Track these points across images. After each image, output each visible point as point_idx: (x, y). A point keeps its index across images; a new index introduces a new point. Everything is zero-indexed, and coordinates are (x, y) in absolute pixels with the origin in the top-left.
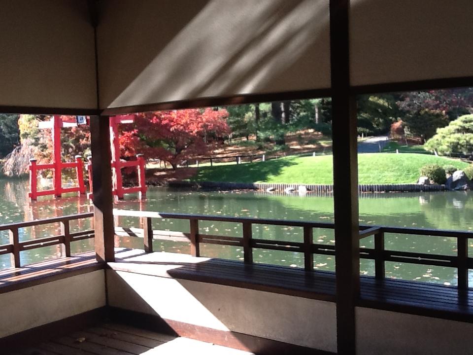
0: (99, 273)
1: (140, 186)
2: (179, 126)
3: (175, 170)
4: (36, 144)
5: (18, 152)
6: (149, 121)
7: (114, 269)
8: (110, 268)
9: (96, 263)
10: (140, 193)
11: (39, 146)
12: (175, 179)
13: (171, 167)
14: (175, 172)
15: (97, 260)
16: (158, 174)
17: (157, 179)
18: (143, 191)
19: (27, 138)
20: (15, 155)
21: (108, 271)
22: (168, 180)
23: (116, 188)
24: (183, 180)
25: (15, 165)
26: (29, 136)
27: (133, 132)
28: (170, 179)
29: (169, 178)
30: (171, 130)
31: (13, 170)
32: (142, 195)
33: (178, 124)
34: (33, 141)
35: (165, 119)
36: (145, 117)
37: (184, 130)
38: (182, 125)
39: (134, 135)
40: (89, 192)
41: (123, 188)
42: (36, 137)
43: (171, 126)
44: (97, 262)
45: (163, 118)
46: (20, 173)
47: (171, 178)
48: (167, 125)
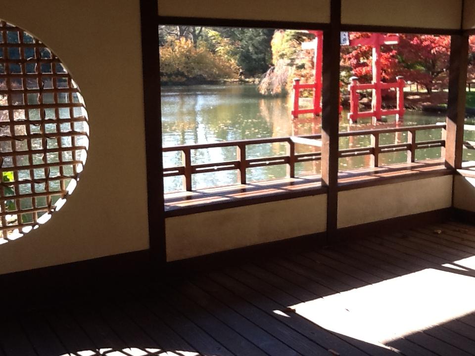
0: (448, 178)
1: (398, 109)
2: (441, 48)
3: (429, 94)
4: (291, 65)
5: (273, 72)
6: (409, 43)
7: (463, 175)
8: (459, 174)
9: (444, 169)
10: (397, 116)
11: (295, 66)
12: (430, 103)
13: (425, 91)
14: (429, 96)
15: (446, 166)
16: (411, 97)
17: (410, 102)
18: (401, 114)
19: (283, 58)
20: (269, 75)
21: (457, 177)
22: (423, 104)
23: (375, 110)
24: (439, 105)
25: (270, 84)
26: (285, 56)
27: (391, 54)
28: (425, 104)
29: (424, 102)
30: (432, 51)
31: (268, 90)
32: (399, 118)
33: (440, 46)
34: (289, 61)
35: (425, 40)
36: (404, 38)
37: (446, 52)
38: (443, 47)
39: (393, 56)
40: (350, 112)
41: (381, 109)
42: (292, 57)
43: (433, 48)
44: (446, 168)
45: (423, 39)
46: (274, 92)
47: (426, 102)
48: (428, 46)
